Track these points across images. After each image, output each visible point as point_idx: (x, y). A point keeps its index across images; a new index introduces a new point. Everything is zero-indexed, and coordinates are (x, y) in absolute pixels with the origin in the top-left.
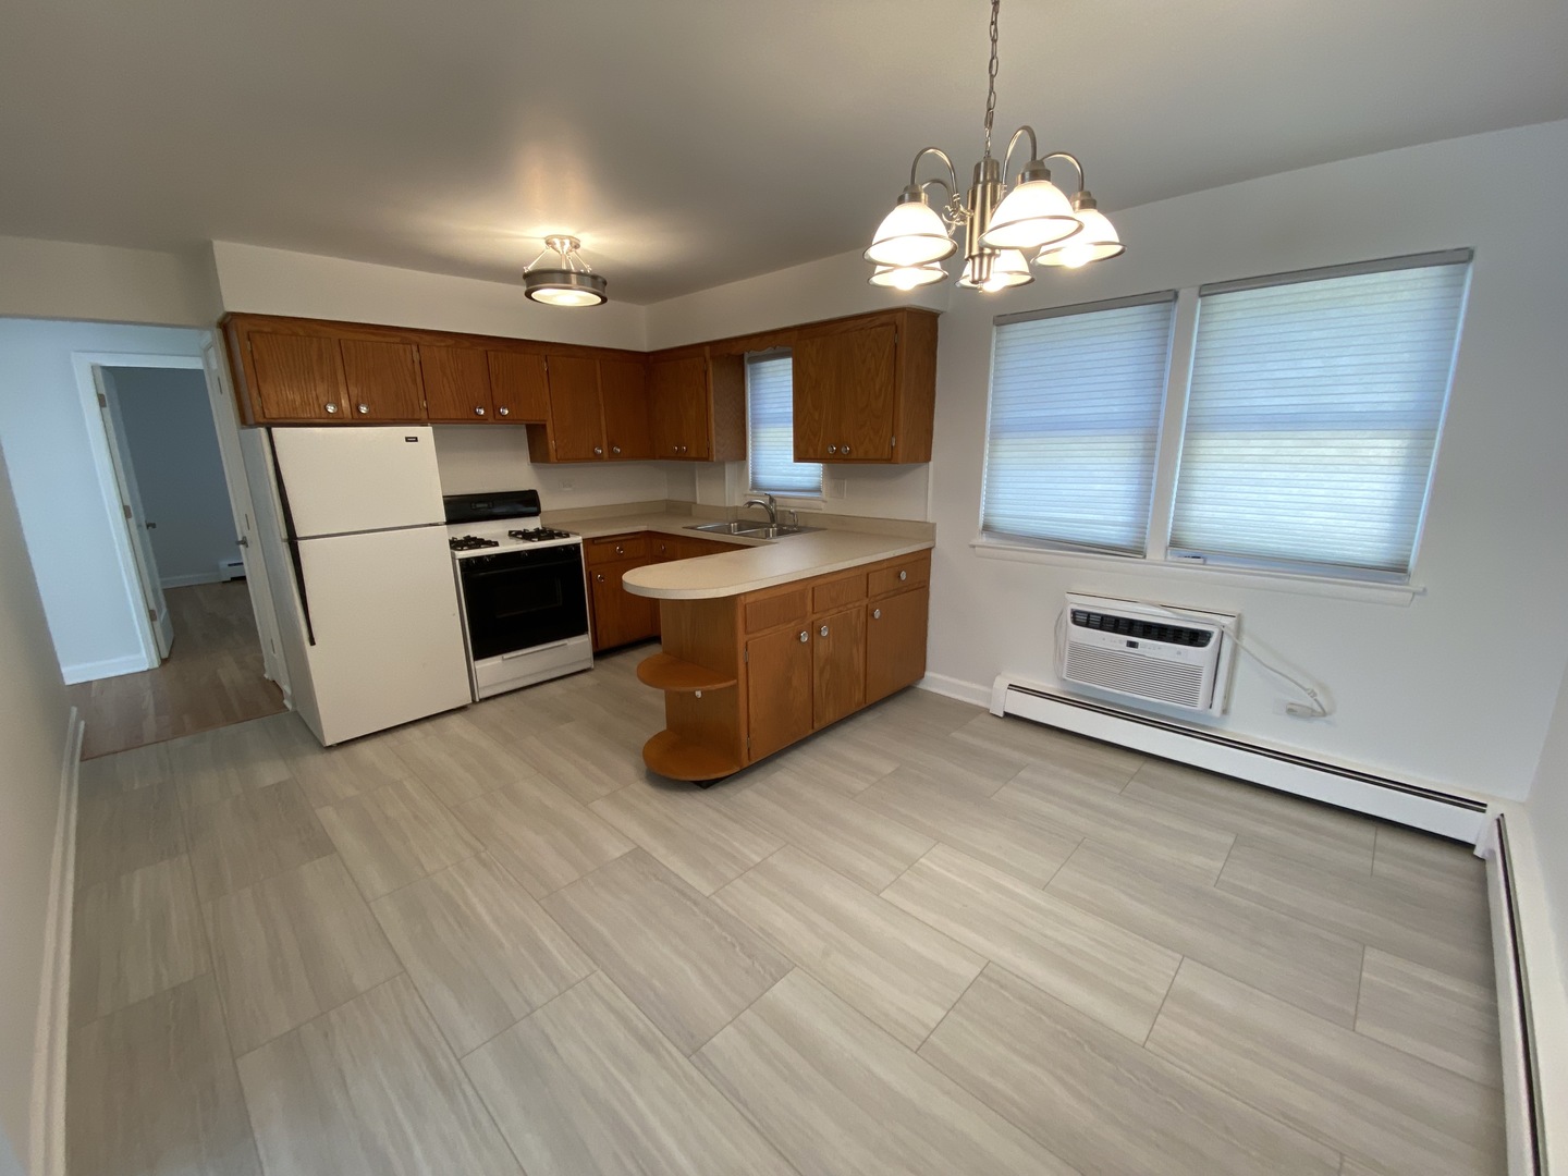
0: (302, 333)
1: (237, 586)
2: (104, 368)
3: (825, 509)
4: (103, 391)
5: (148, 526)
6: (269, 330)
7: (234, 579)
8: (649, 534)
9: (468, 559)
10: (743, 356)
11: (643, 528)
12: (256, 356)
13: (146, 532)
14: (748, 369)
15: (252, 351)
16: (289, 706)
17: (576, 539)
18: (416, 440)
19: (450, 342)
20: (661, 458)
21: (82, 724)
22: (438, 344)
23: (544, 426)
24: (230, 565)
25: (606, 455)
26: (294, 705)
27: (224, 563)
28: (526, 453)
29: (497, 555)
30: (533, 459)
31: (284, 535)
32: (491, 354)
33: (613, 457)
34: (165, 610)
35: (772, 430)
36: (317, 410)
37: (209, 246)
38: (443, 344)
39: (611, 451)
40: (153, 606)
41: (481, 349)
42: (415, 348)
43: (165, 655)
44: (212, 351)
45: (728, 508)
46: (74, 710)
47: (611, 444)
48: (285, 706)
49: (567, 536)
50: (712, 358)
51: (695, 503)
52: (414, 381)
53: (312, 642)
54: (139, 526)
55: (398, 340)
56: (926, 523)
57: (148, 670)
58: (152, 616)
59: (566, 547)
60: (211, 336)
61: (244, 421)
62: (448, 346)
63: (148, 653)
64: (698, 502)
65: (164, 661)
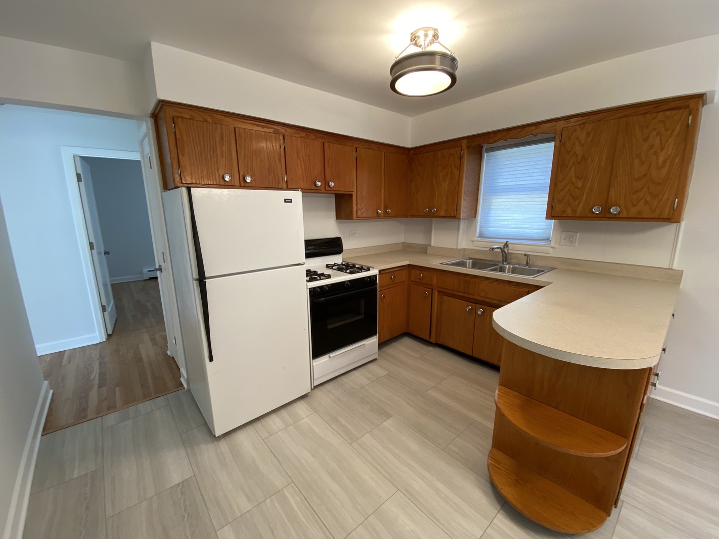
0: (210, 120)
1: (152, 283)
2: (82, 157)
3: (552, 253)
4: (80, 172)
5: (105, 253)
6: (188, 116)
7: (150, 279)
8: (410, 267)
9: (314, 288)
10: (482, 147)
11: (406, 263)
12: (178, 136)
13: (104, 257)
14: (485, 156)
15: (175, 132)
16: (185, 385)
17: (374, 272)
18: (291, 201)
19: (303, 134)
20: (412, 216)
21: (51, 391)
22: (297, 135)
23: (351, 195)
24: (149, 271)
25: (382, 215)
26: (188, 385)
27: (145, 270)
28: (334, 214)
29: (332, 285)
30: (339, 216)
31: (196, 276)
32: (326, 145)
33: (387, 216)
34: (112, 302)
35: (504, 197)
36: (217, 179)
37: (148, 47)
38: (299, 136)
39: (385, 212)
40: (104, 303)
41: (321, 141)
42: (281, 137)
43: (110, 332)
44: (146, 139)
45: (460, 250)
46: (46, 383)
47: (386, 208)
48: (182, 385)
49: (368, 269)
50: (468, 147)
51: (430, 245)
52: (280, 160)
53: (211, 359)
54: (99, 253)
55: (271, 130)
56: (671, 269)
57: (100, 343)
58: (104, 309)
59: (369, 277)
60: (146, 128)
61: (166, 185)
62: (301, 137)
63: (100, 333)
64: (432, 245)
65: (109, 336)
